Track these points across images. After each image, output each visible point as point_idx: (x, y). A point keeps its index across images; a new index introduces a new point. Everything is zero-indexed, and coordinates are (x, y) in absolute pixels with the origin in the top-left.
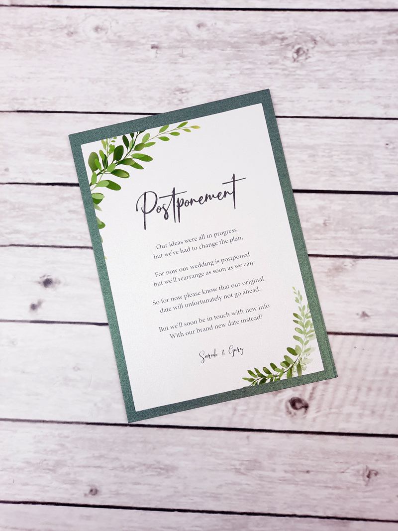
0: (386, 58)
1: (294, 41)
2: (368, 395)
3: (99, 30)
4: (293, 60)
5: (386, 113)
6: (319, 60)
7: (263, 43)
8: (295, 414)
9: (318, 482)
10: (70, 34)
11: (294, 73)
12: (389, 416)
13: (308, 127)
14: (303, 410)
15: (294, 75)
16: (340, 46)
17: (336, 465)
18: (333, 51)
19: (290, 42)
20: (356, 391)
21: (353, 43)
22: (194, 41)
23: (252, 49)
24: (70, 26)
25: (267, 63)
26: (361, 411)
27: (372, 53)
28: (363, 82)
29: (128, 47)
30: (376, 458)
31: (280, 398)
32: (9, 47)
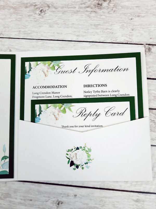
1: (40, 6)
4: (39, 15)
5: (77, 39)
6: (50, 15)
7: (26, 7)
9: (36, 205)
11: (38, 20)
13: (43, 44)
15: (39, 21)
16: (60, 9)
17: (44, 198)
19: (38, 7)
21: (66, 8)
27: (73, 12)
28: (68, 25)
30: (62, 195)
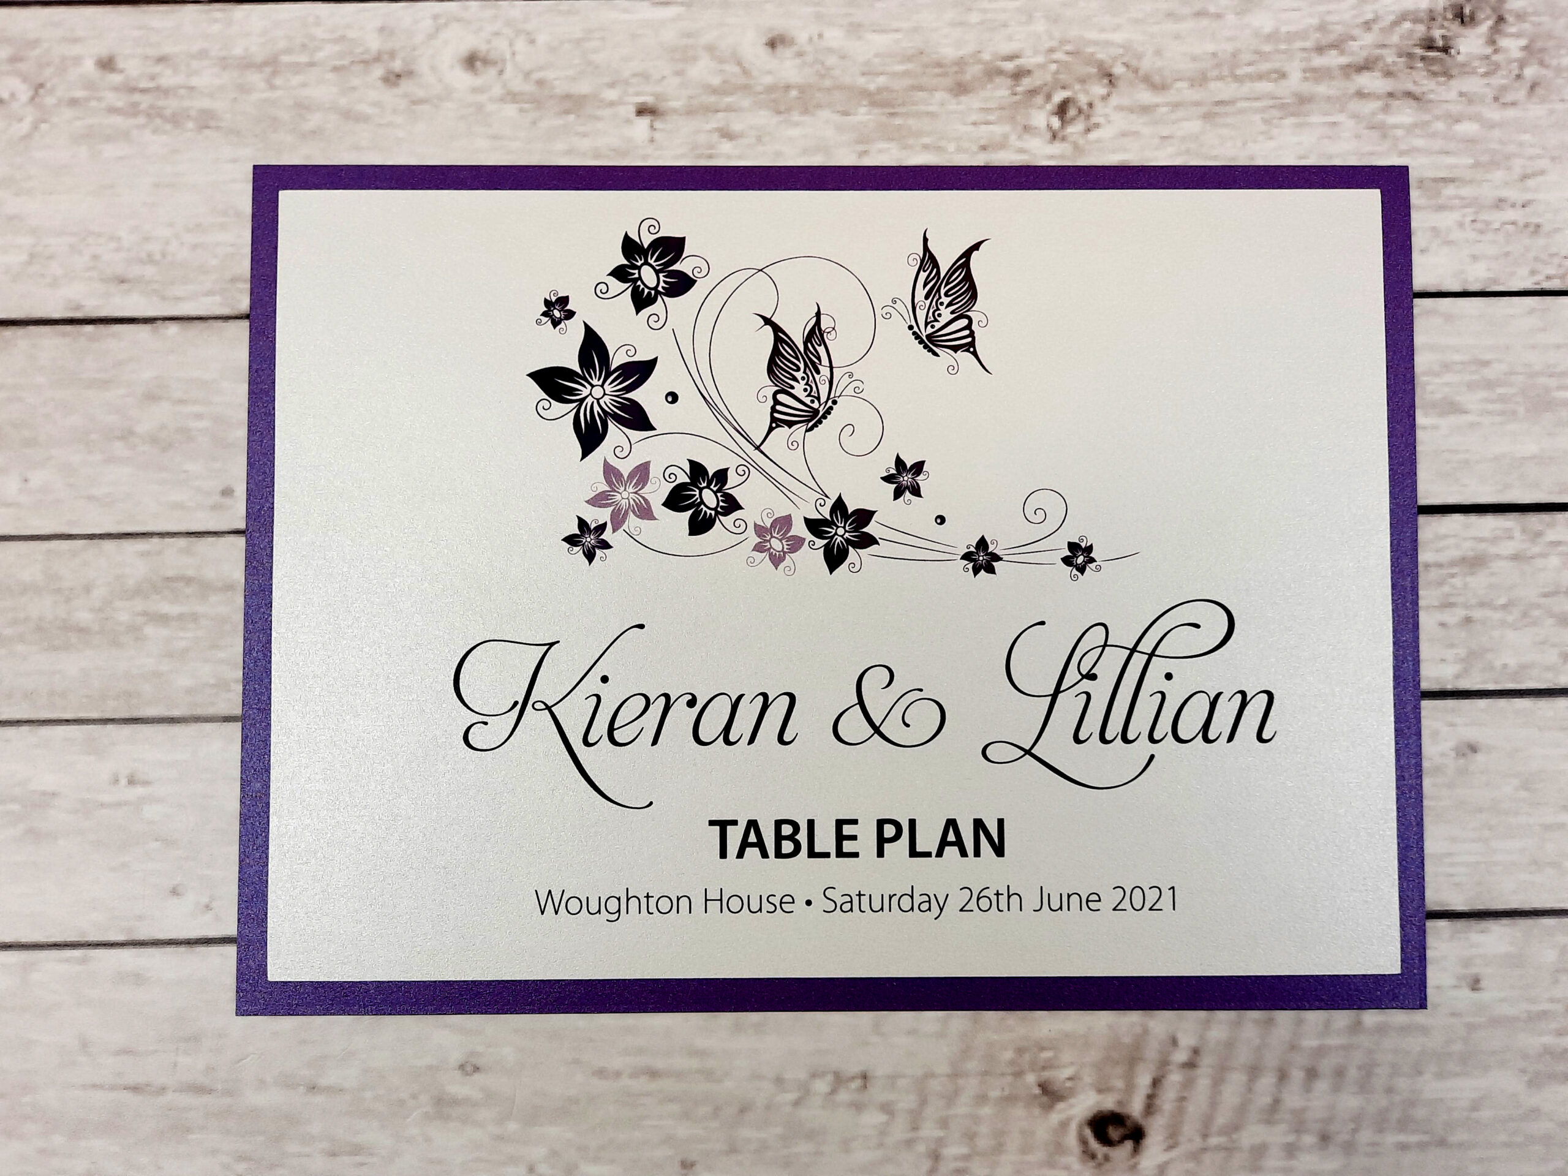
0: (1315, 119)
2: (1307, 1088)
3: (478, 64)
8: (1107, 1158)
10: (393, 79)
12: (1369, 1145)
14: (1129, 1145)
18: (1167, 104)
20: (1274, 1080)
22: (759, 88)
23: (931, 108)
24: (392, 55)
25: (975, 148)
26: (1291, 1138)
29: (567, 112)
31: (1062, 1116)
32: (212, 123)
